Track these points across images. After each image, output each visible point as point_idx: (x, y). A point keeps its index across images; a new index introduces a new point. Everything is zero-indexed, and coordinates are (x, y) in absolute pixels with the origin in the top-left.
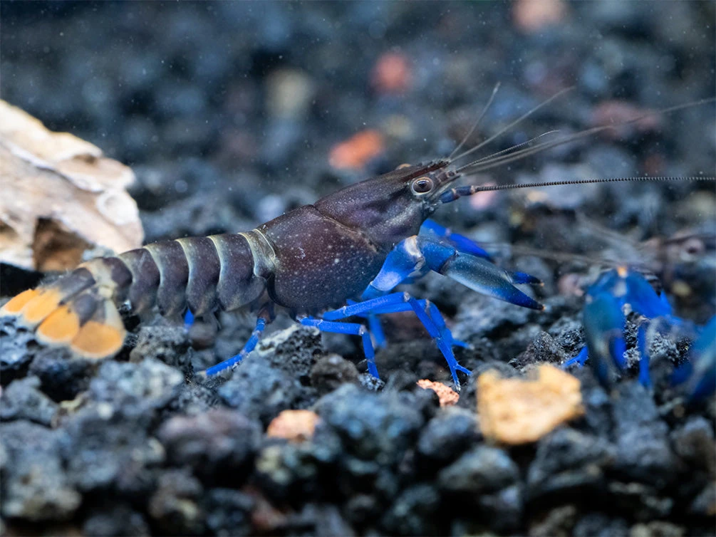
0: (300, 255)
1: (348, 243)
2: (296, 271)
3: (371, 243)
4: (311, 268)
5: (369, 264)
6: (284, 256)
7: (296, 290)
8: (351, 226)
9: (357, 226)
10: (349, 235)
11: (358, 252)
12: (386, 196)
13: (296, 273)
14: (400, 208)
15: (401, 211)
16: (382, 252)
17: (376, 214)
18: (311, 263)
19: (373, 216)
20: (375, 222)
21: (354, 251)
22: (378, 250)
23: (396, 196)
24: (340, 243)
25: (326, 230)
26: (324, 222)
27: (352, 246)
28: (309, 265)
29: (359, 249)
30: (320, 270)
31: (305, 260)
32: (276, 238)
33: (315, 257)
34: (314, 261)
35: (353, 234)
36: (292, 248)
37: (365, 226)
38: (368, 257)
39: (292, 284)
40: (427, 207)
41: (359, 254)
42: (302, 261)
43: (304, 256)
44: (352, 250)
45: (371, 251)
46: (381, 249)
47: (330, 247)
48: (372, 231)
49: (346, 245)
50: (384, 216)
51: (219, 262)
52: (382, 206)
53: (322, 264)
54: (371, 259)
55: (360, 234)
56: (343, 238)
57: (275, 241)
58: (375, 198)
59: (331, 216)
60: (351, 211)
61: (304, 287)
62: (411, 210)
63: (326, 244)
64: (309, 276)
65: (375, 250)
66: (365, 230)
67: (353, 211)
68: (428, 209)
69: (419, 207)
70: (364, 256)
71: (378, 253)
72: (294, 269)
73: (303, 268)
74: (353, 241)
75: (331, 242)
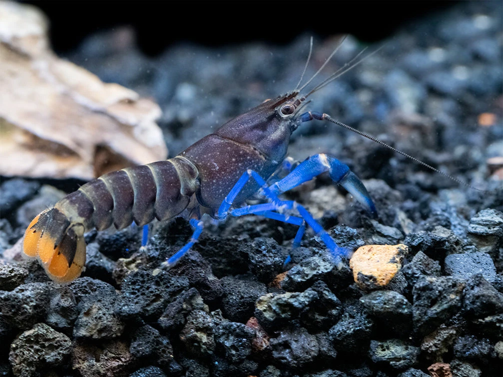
0: (215, 168)
1: (246, 155)
2: (214, 180)
3: (261, 154)
4: (224, 177)
5: (261, 169)
6: (204, 170)
7: (216, 194)
8: (245, 143)
9: (249, 143)
10: (245, 150)
11: (253, 161)
12: (265, 120)
13: (214, 181)
14: (275, 127)
15: (276, 128)
16: (268, 160)
17: (261, 133)
18: (223, 173)
19: (259, 134)
20: (261, 138)
21: (250, 160)
22: (266, 158)
23: (271, 118)
24: (240, 156)
25: (229, 148)
26: (226, 143)
27: (248, 158)
28: (223, 174)
29: (254, 159)
30: (229, 177)
31: (219, 171)
32: (195, 159)
33: (225, 168)
34: (225, 170)
35: (247, 149)
36: (209, 164)
37: (254, 142)
38: (260, 164)
39: (212, 189)
40: (293, 124)
41: (254, 162)
42: (217, 172)
43: (218, 168)
44: (249, 160)
45: (261, 159)
46: (267, 157)
47: (234, 160)
48: (259, 145)
49: (244, 157)
50: (266, 133)
51: (156, 187)
52: (263, 126)
53: (230, 173)
54: (262, 165)
55: (252, 148)
56: (241, 152)
57: (196, 161)
58: (256, 122)
59: (230, 139)
60: (242, 133)
61: (221, 191)
62: (283, 127)
63: (231, 157)
64: (223, 182)
65: (264, 159)
66: (255, 145)
67: (244, 133)
68: (294, 126)
69: (288, 125)
70: (257, 163)
71: (266, 161)
72: (213, 178)
73: (218, 177)
74: (249, 153)
75: (234, 156)
